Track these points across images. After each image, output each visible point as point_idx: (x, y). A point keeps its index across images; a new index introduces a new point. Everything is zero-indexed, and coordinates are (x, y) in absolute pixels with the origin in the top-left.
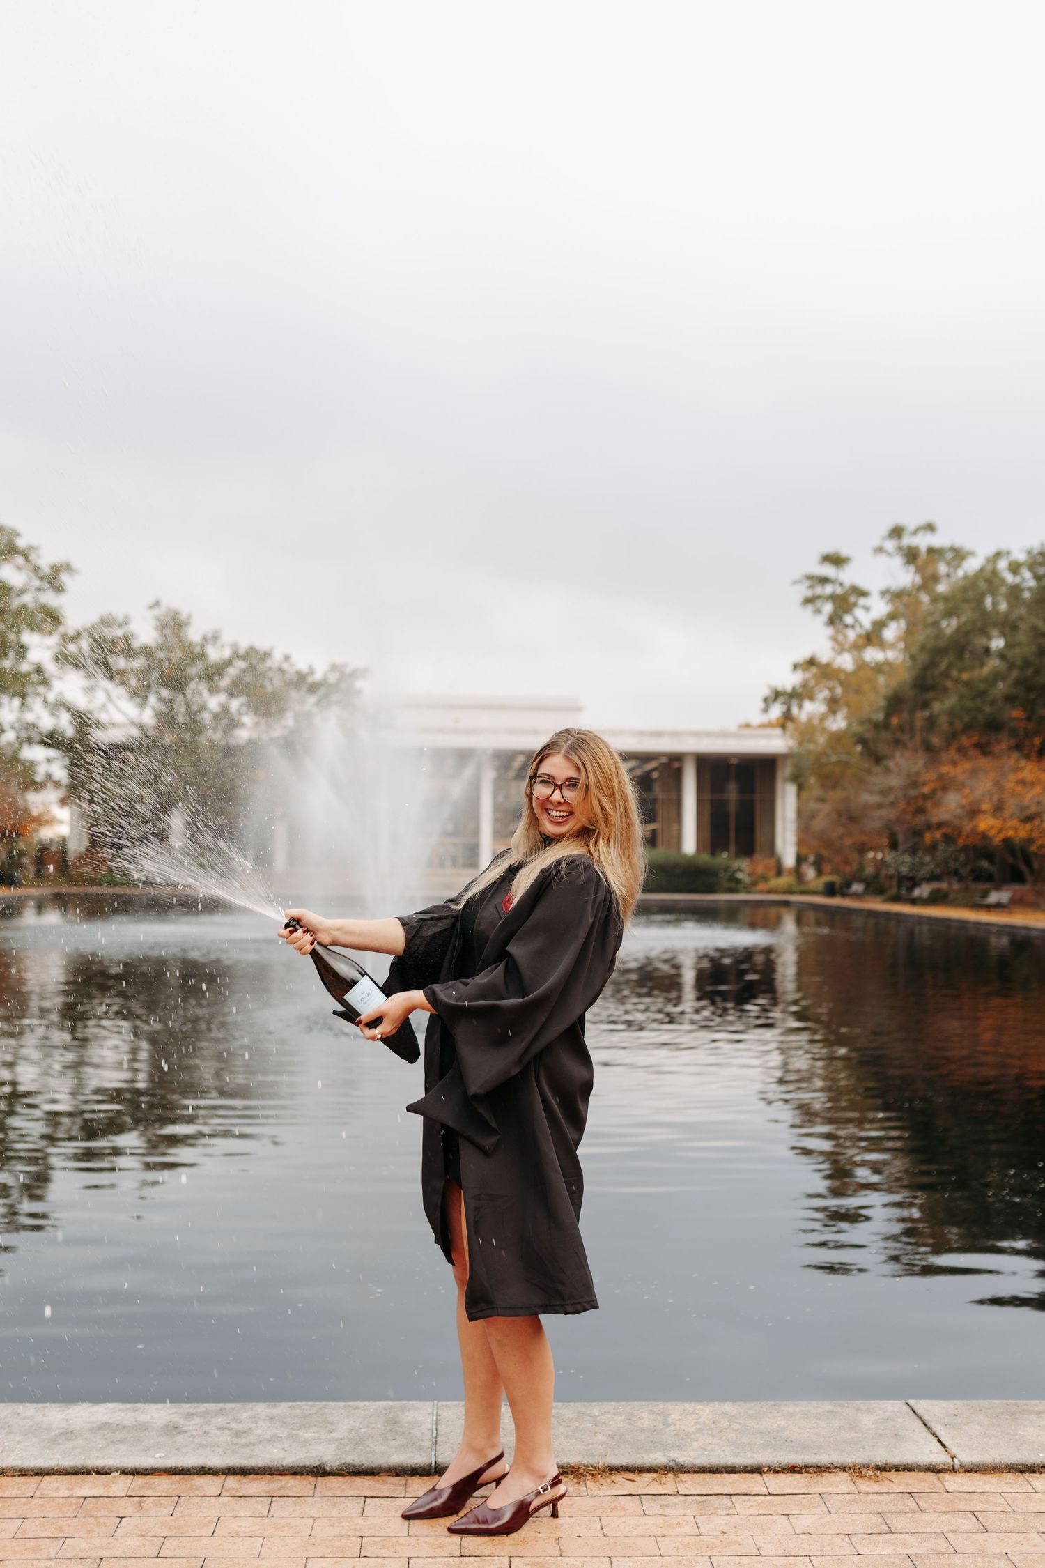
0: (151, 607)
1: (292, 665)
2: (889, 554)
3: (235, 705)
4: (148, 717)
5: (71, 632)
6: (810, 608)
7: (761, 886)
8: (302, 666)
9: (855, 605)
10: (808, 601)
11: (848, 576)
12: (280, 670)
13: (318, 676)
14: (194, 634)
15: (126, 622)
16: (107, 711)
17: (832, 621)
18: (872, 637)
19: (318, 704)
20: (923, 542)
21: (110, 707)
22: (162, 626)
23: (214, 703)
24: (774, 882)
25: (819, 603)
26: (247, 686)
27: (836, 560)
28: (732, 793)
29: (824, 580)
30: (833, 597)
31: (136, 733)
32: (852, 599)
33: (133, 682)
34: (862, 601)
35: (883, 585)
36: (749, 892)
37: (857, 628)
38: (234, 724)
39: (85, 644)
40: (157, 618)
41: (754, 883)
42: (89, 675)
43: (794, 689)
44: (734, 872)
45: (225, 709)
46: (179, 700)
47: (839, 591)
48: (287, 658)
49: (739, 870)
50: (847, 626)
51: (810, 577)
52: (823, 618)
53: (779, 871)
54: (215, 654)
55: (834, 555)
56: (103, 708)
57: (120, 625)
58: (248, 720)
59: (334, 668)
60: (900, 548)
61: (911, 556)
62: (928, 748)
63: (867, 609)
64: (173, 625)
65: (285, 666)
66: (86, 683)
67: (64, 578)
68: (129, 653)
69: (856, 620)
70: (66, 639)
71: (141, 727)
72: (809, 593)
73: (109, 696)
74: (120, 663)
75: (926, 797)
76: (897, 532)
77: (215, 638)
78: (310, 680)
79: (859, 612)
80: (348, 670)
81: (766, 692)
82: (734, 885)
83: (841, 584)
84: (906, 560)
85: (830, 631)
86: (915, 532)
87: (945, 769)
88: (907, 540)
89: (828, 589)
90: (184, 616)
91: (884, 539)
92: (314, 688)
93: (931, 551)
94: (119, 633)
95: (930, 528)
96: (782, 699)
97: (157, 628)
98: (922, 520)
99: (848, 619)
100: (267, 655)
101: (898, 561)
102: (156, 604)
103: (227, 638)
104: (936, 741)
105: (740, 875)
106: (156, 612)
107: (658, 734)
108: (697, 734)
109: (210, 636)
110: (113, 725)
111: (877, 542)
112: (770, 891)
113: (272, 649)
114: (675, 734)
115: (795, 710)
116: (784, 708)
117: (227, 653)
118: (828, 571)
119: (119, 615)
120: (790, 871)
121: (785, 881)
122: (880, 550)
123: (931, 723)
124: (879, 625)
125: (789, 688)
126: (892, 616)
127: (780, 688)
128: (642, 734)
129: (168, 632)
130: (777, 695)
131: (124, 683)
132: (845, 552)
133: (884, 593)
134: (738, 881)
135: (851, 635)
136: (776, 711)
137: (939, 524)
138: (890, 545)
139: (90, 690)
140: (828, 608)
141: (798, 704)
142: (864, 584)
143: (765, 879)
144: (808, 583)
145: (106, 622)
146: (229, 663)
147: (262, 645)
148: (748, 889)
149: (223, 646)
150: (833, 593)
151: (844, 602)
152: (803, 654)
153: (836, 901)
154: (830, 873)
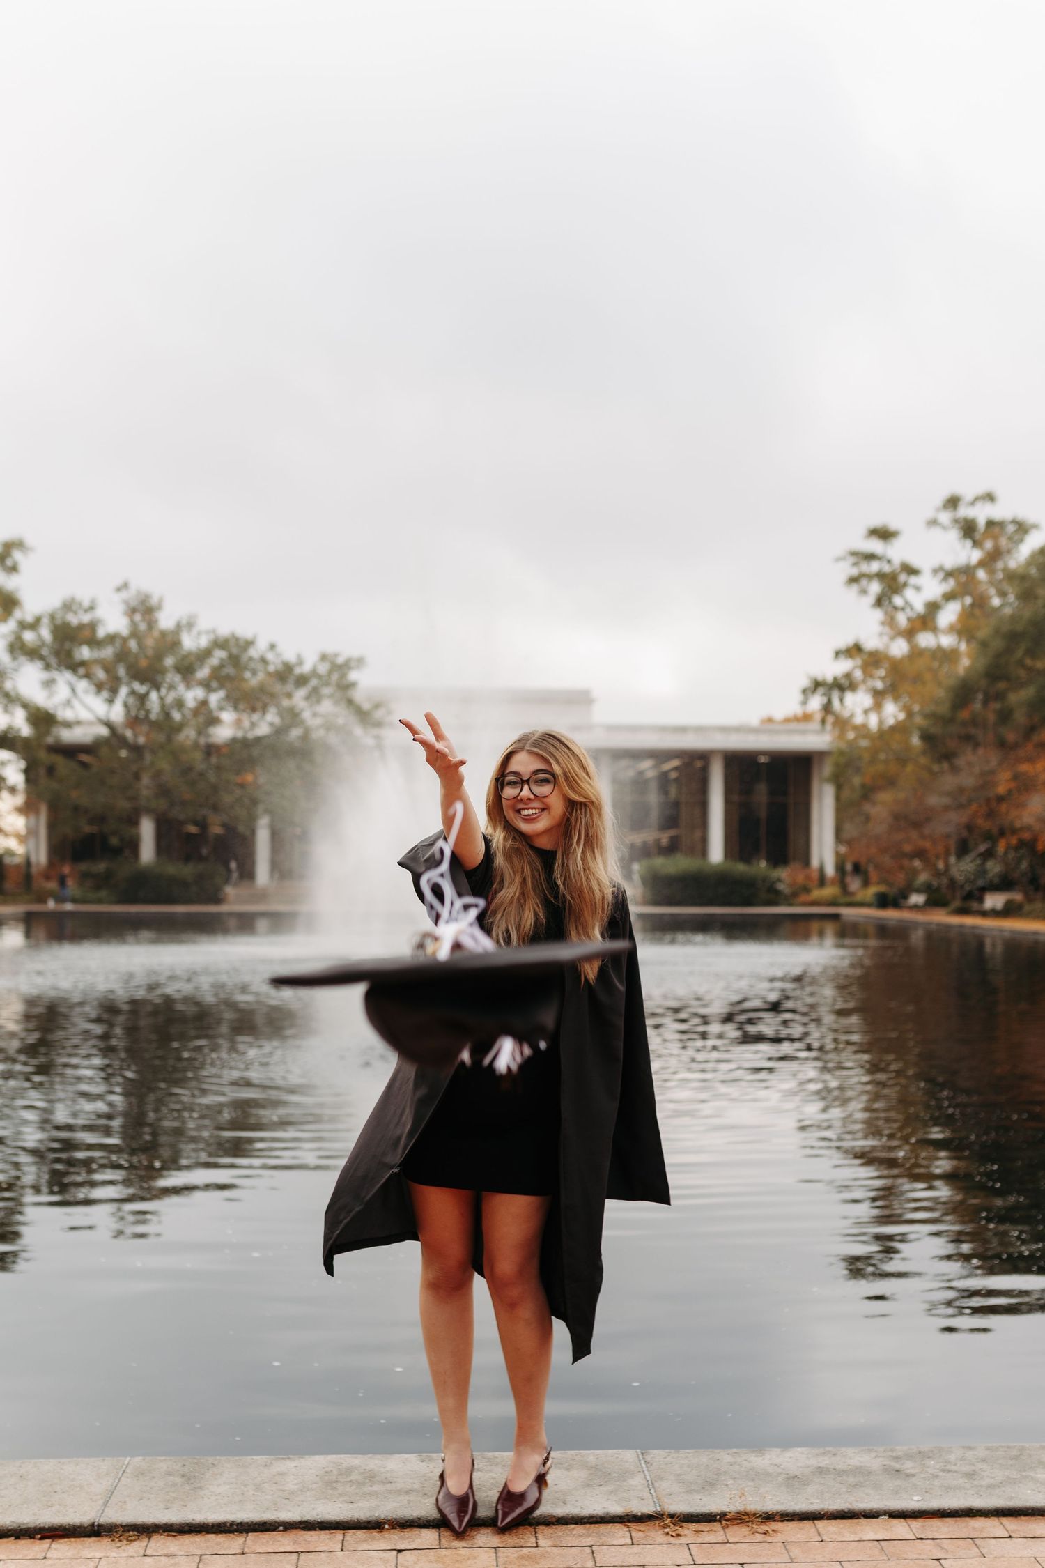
0: (119, 590)
1: (278, 655)
2: (944, 528)
3: (215, 698)
4: (117, 713)
5: (29, 619)
6: (855, 587)
7: (803, 898)
8: (290, 657)
9: (905, 585)
10: (853, 580)
11: (897, 552)
12: (264, 661)
13: (306, 668)
14: (166, 621)
15: (92, 608)
16: (72, 707)
17: (879, 602)
18: (926, 621)
19: (307, 698)
20: (981, 514)
21: (75, 703)
22: (132, 611)
23: (192, 696)
24: (817, 894)
25: (864, 582)
26: (228, 678)
27: (884, 534)
28: (761, 794)
29: (870, 557)
30: (881, 576)
31: (104, 731)
32: (903, 577)
33: (101, 675)
34: (913, 580)
35: (935, 563)
36: (791, 905)
37: (908, 610)
38: (214, 721)
39: (46, 633)
40: (126, 602)
41: (795, 894)
42: (48, 667)
43: (835, 679)
44: (774, 883)
45: (204, 703)
46: (154, 696)
47: (887, 569)
48: (272, 647)
49: (779, 880)
50: (896, 608)
51: (854, 554)
52: (871, 599)
53: (822, 881)
54: (190, 642)
55: (882, 528)
56: (68, 703)
57: (86, 611)
58: (227, 716)
59: (324, 657)
60: (956, 521)
61: (968, 529)
62: (1002, 744)
63: (918, 589)
64: (144, 609)
65: (270, 656)
66: (45, 675)
67: (17, 555)
68: (94, 642)
69: (907, 603)
70: (23, 625)
71: (108, 724)
72: (854, 572)
73: (73, 690)
74: (85, 653)
75: (1000, 799)
76: (953, 502)
77: (190, 625)
78: (298, 671)
79: (909, 593)
80: (340, 660)
81: (805, 683)
82: (774, 897)
83: (889, 562)
84: (962, 534)
85: (878, 615)
86: (973, 503)
87: (1024, 767)
88: (964, 512)
89: (875, 567)
90: (154, 601)
91: (938, 510)
92: (302, 681)
93: (990, 524)
94: (86, 618)
95: (990, 497)
96: (821, 690)
97: (126, 614)
98: (981, 489)
99: (898, 601)
100: (249, 644)
101: (954, 535)
102: (125, 586)
103: (204, 624)
104: (1011, 737)
105: (781, 887)
106: (124, 595)
107: (682, 730)
108: (724, 730)
109: (184, 622)
110: (78, 723)
111: (930, 514)
112: (813, 903)
113: (255, 637)
114: (700, 730)
115: (836, 704)
116: (825, 700)
117: (204, 642)
118: (875, 546)
119: (84, 598)
120: (833, 882)
121: (829, 892)
122: (933, 523)
123: (1005, 716)
124: (933, 608)
125: (830, 679)
126: (949, 597)
127: (820, 679)
128: (663, 729)
129: (138, 617)
130: (817, 685)
131: (87, 676)
132: (893, 525)
133: (935, 571)
134: (777, 892)
135: (902, 619)
136: (816, 703)
137: (999, 493)
138: (945, 517)
139: (48, 684)
140: (875, 588)
141: (839, 697)
142: (915, 562)
143: (807, 890)
144: (852, 559)
145: (68, 606)
146: (207, 653)
147: (244, 632)
148: (789, 900)
149: (199, 633)
150: (880, 571)
151: (892, 583)
152: (845, 641)
153: (891, 914)
154: (878, 883)
